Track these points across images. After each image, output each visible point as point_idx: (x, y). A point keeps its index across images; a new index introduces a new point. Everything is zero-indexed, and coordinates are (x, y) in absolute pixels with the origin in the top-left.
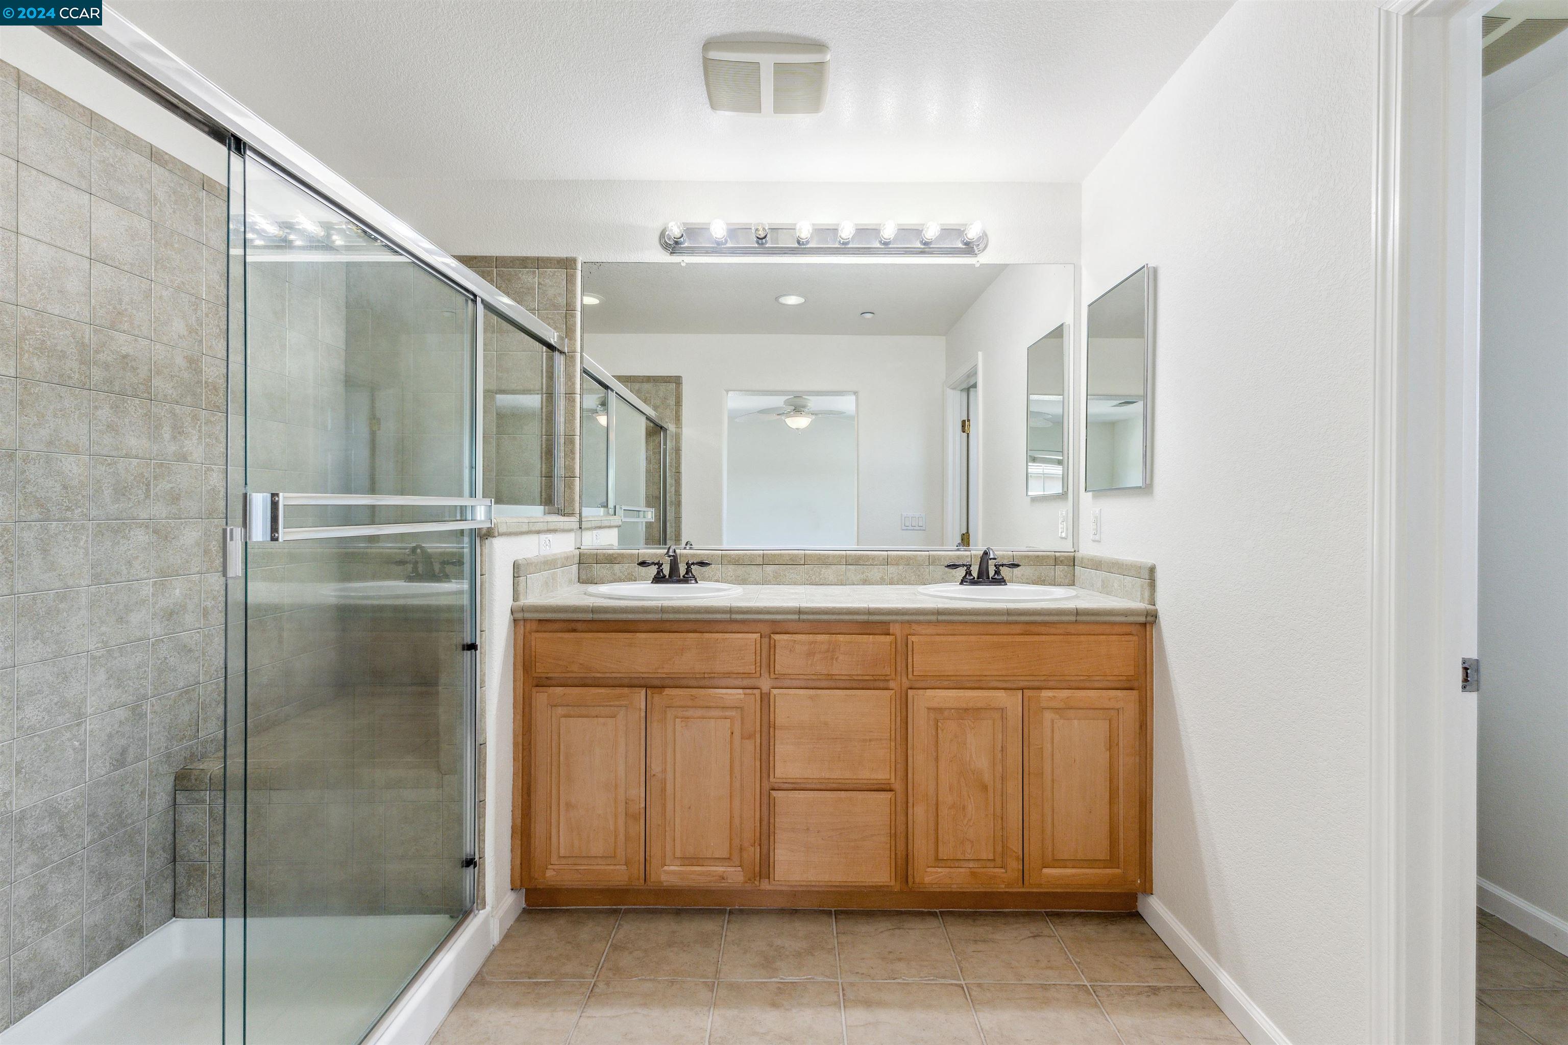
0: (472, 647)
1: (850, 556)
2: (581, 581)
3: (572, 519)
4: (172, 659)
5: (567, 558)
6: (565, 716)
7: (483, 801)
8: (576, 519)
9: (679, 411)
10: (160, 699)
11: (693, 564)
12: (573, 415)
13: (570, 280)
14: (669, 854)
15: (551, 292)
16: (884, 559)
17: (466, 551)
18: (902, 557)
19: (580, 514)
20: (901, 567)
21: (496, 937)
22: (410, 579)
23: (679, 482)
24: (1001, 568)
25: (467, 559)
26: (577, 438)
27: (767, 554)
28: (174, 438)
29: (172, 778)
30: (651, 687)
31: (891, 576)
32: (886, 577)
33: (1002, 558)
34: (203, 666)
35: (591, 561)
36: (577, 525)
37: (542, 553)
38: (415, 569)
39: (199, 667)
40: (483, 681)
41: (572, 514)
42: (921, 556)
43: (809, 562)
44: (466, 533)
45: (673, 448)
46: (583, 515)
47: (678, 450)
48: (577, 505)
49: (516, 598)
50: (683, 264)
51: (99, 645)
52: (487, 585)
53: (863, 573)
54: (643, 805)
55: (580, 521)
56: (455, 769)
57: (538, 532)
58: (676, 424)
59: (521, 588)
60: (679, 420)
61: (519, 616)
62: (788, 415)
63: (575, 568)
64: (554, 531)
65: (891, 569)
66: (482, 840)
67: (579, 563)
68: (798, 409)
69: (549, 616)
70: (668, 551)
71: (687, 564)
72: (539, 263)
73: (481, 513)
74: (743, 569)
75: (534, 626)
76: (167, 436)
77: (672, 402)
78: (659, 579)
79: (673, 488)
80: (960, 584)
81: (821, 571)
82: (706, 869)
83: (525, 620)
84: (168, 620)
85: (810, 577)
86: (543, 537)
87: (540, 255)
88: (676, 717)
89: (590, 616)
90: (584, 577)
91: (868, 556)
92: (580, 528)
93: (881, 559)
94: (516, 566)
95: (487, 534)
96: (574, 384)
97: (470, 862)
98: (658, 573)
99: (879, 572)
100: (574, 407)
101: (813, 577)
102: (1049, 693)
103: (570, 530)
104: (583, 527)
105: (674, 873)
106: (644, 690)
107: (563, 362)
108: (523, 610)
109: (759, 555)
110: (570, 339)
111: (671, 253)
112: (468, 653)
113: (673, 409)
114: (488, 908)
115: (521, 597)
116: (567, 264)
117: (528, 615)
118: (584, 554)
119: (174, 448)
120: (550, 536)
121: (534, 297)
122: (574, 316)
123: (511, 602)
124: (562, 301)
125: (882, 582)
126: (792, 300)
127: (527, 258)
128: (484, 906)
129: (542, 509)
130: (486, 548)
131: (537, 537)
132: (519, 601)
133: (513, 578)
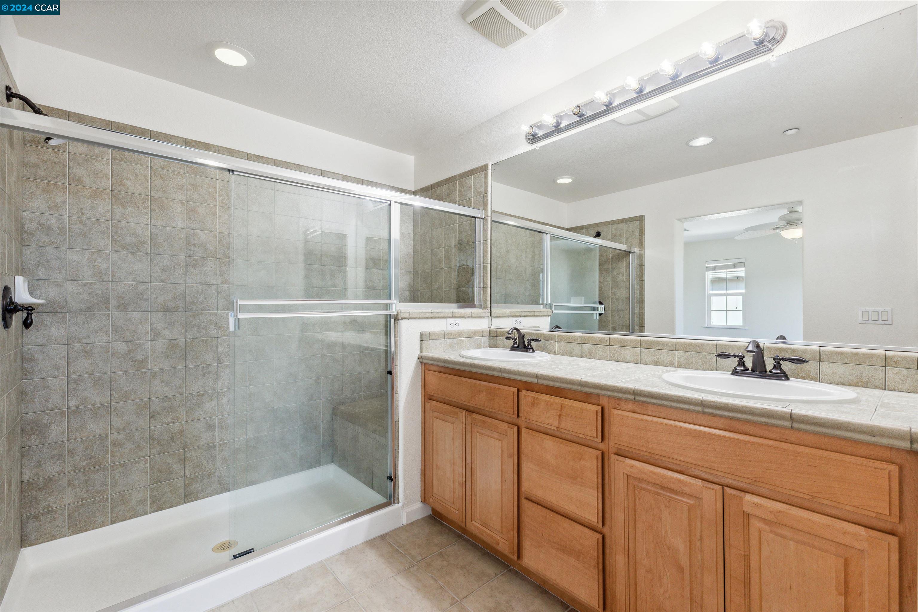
0: (391, 373)
1: (644, 341)
2: (490, 346)
4: (330, 363)
5: (477, 332)
6: (436, 417)
7: (397, 450)
8: (488, 310)
9: (642, 239)
10: (326, 378)
11: (532, 340)
12: (487, 252)
13: (486, 176)
15: (478, 186)
16: (672, 345)
18: (689, 345)
19: (491, 308)
20: (688, 353)
21: (404, 521)
23: (642, 287)
24: (781, 362)
26: (489, 265)
27: (584, 336)
28: (331, 279)
29: (332, 408)
30: (468, 411)
31: (679, 360)
32: (674, 361)
33: (803, 352)
34: (344, 368)
35: (494, 335)
36: (489, 314)
37: (448, 329)
39: (342, 368)
40: (397, 391)
41: (486, 308)
42: (708, 345)
43: (613, 344)
44: (381, 317)
45: (638, 264)
47: (641, 266)
48: (489, 303)
49: (421, 352)
50: (538, 149)
51: (302, 355)
52: (398, 343)
53: (654, 356)
54: (464, 480)
55: (491, 312)
57: (445, 318)
58: (640, 248)
59: (427, 347)
60: (642, 245)
61: (424, 362)
62: (783, 228)
63: (485, 338)
64: (462, 317)
65: (679, 354)
66: (397, 469)
67: (489, 336)
68: (791, 223)
71: (528, 339)
72: (474, 172)
74: (570, 346)
75: (428, 367)
76: (328, 279)
77: (637, 233)
78: (514, 348)
79: (638, 292)
80: (732, 374)
81: (621, 351)
82: (491, 534)
83: (430, 364)
84: (329, 348)
85: (613, 355)
86: (451, 320)
87: (473, 168)
88: (478, 431)
90: (491, 344)
91: (658, 341)
92: (490, 316)
93: (670, 345)
94: (421, 335)
96: (487, 234)
97: (392, 479)
98: (514, 344)
99: (668, 356)
101: (616, 355)
102: (756, 500)
103: (479, 317)
104: (493, 316)
105: (478, 528)
106: (465, 412)
107: (482, 223)
109: (579, 337)
110: (484, 211)
111: (531, 144)
112: (389, 376)
113: (638, 238)
114: (400, 504)
115: (425, 351)
116: (484, 168)
118: (494, 331)
119: (331, 283)
120: (458, 320)
121: (471, 191)
122: (487, 197)
123: (417, 354)
124: (482, 190)
125: (670, 364)
126: (702, 141)
127: (469, 171)
128: (398, 502)
129: (455, 305)
130: (398, 326)
131: (445, 320)
132: (426, 354)
133: (421, 340)
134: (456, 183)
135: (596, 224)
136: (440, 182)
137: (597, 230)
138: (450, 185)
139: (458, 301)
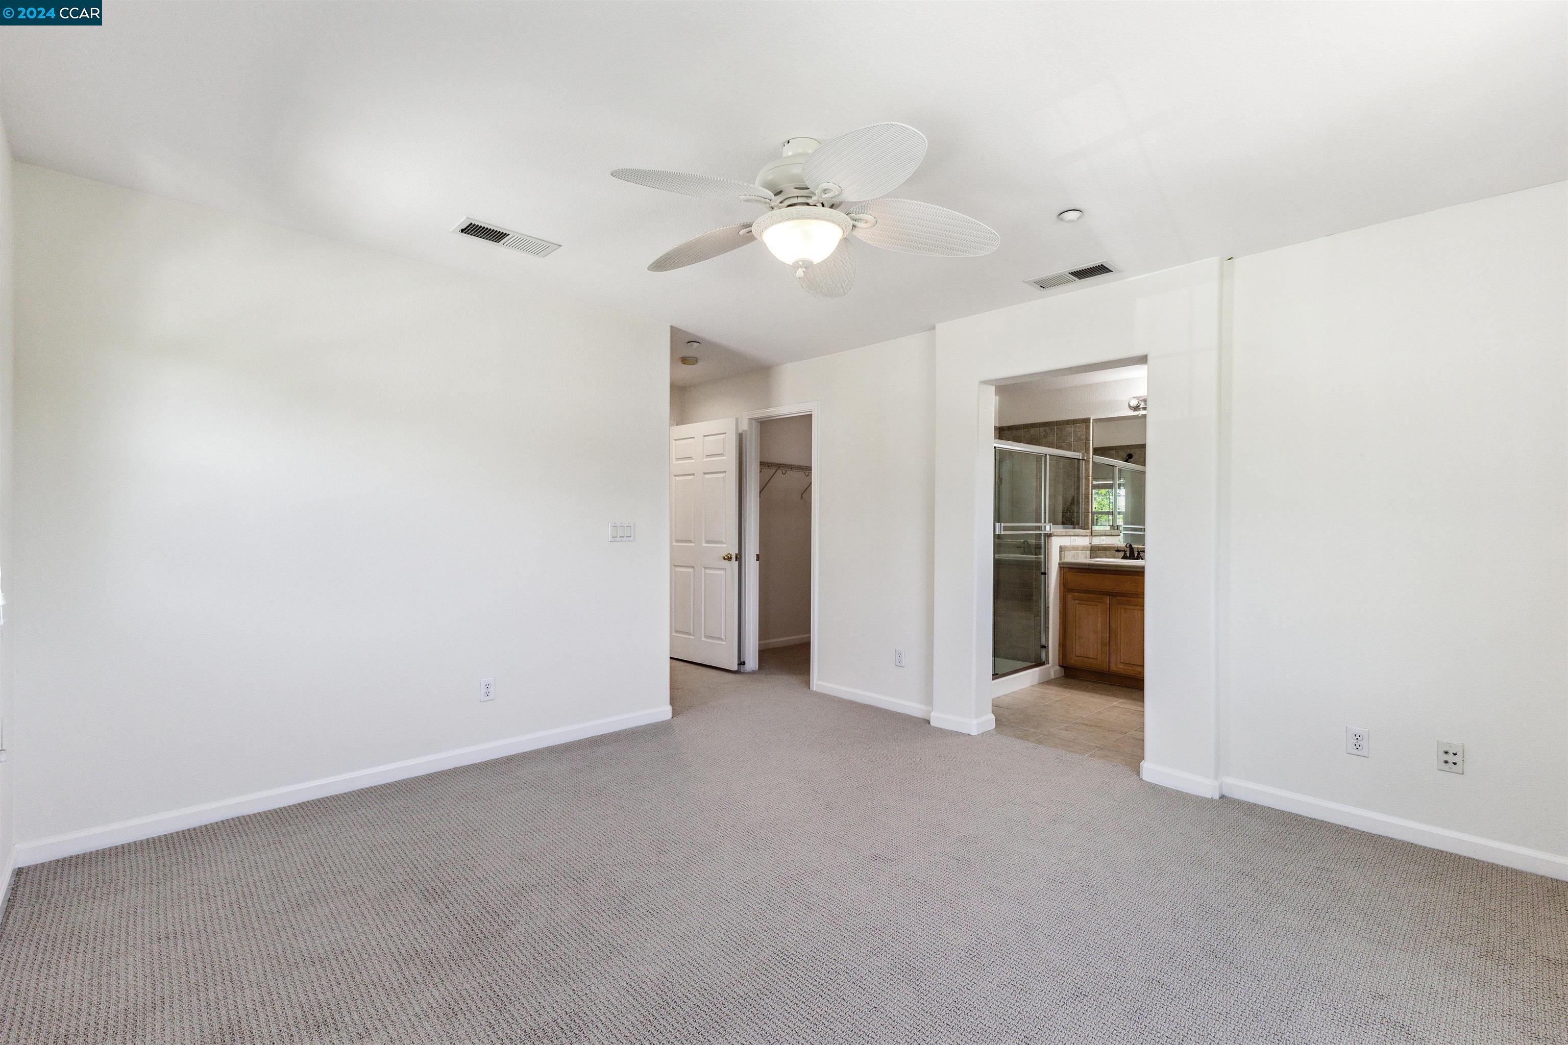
0: (1045, 574)
3: (1088, 531)
5: (1084, 547)
6: (1079, 604)
7: (1048, 627)
8: (1090, 531)
11: (1141, 551)
12: (1089, 486)
13: (1088, 428)
14: (1118, 662)
15: (1079, 434)
17: (1043, 544)
19: (1092, 529)
21: (1053, 673)
22: (1022, 554)
25: (1043, 546)
30: (1112, 596)
35: (1096, 549)
36: (1090, 534)
37: (1072, 544)
38: (1024, 550)
40: (1048, 584)
41: (1088, 529)
44: (1042, 535)
46: (1093, 529)
48: (1090, 525)
49: (1060, 560)
52: (1050, 553)
54: (1109, 641)
55: (1092, 532)
56: (1038, 614)
57: (1070, 536)
59: (1063, 555)
61: (1062, 565)
63: (1088, 552)
64: (1078, 536)
66: (1048, 641)
67: (1091, 549)
69: (1073, 566)
70: (1127, 545)
71: (1138, 551)
72: (1074, 422)
73: (1048, 528)
75: (1067, 570)
78: (1124, 557)
83: (1064, 567)
86: (1072, 537)
87: (1075, 419)
88: (1121, 608)
89: (1088, 567)
90: (1093, 554)
92: (1092, 535)
94: (1061, 547)
95: (1049, 536)
96: (1089, 472)
97: (1044, 647)
98: (1124, 555)
100: (1089, 482)
103: (1087, 536)
104: (1093, 535)
105: (1121, 668)
106: (1108, 597)
107: (1084, 463)
108: (1063, 563)
110: (1087, 453)
111: (1134, 411)
112: (1043, 576)
114: (1050, 665)
115: (1063, 559)
116: (1086, 421)
117: (1064, 566)
118: (1093, 546)
120: (1076, 537)
121: (1072, 437)
122: (1089, 443)
123: (1059, 561)
124: (1084, 437)
127: (1069, 420)
128: (1048, 664)
129: (1061, 526)
130: (1049, 542)
131: (1069, 537)
132: (1063, 561)
133: (1060, 552)
134: (1054, 429)
135: (1128, 446)
136: (1035, 424)
137: (1129, 452)
138: (1047, 429)
139: (1063, 523)
